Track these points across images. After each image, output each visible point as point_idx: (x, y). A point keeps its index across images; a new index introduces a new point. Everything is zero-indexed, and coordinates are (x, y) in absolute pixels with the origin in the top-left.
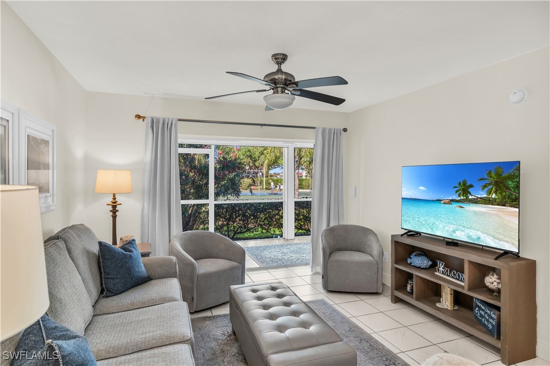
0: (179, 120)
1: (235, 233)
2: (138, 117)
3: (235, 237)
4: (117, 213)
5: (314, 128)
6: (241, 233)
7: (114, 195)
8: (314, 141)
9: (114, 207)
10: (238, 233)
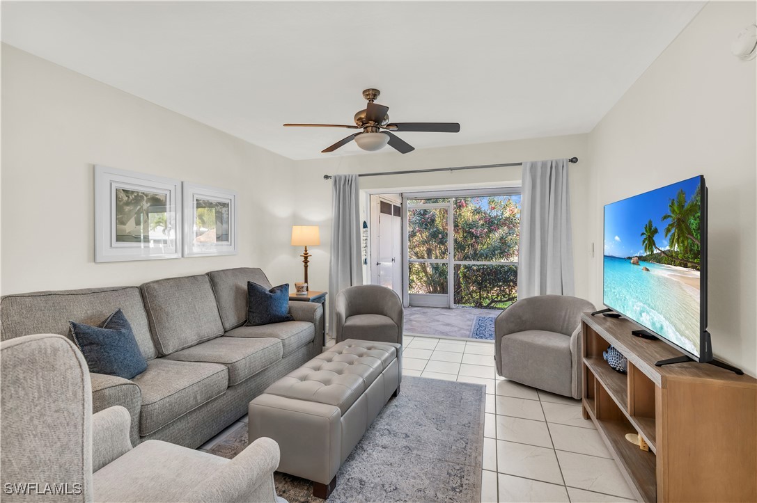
0: (360, 175)
1: (493, 301)
2: (326, 177)
3: (492, 305)
4: (308, 264)
5: (521, 164)
6: (500, 301)
7: (306, 247)
8: (521, 181)
9: (306, 258)
10: (497, 302)
